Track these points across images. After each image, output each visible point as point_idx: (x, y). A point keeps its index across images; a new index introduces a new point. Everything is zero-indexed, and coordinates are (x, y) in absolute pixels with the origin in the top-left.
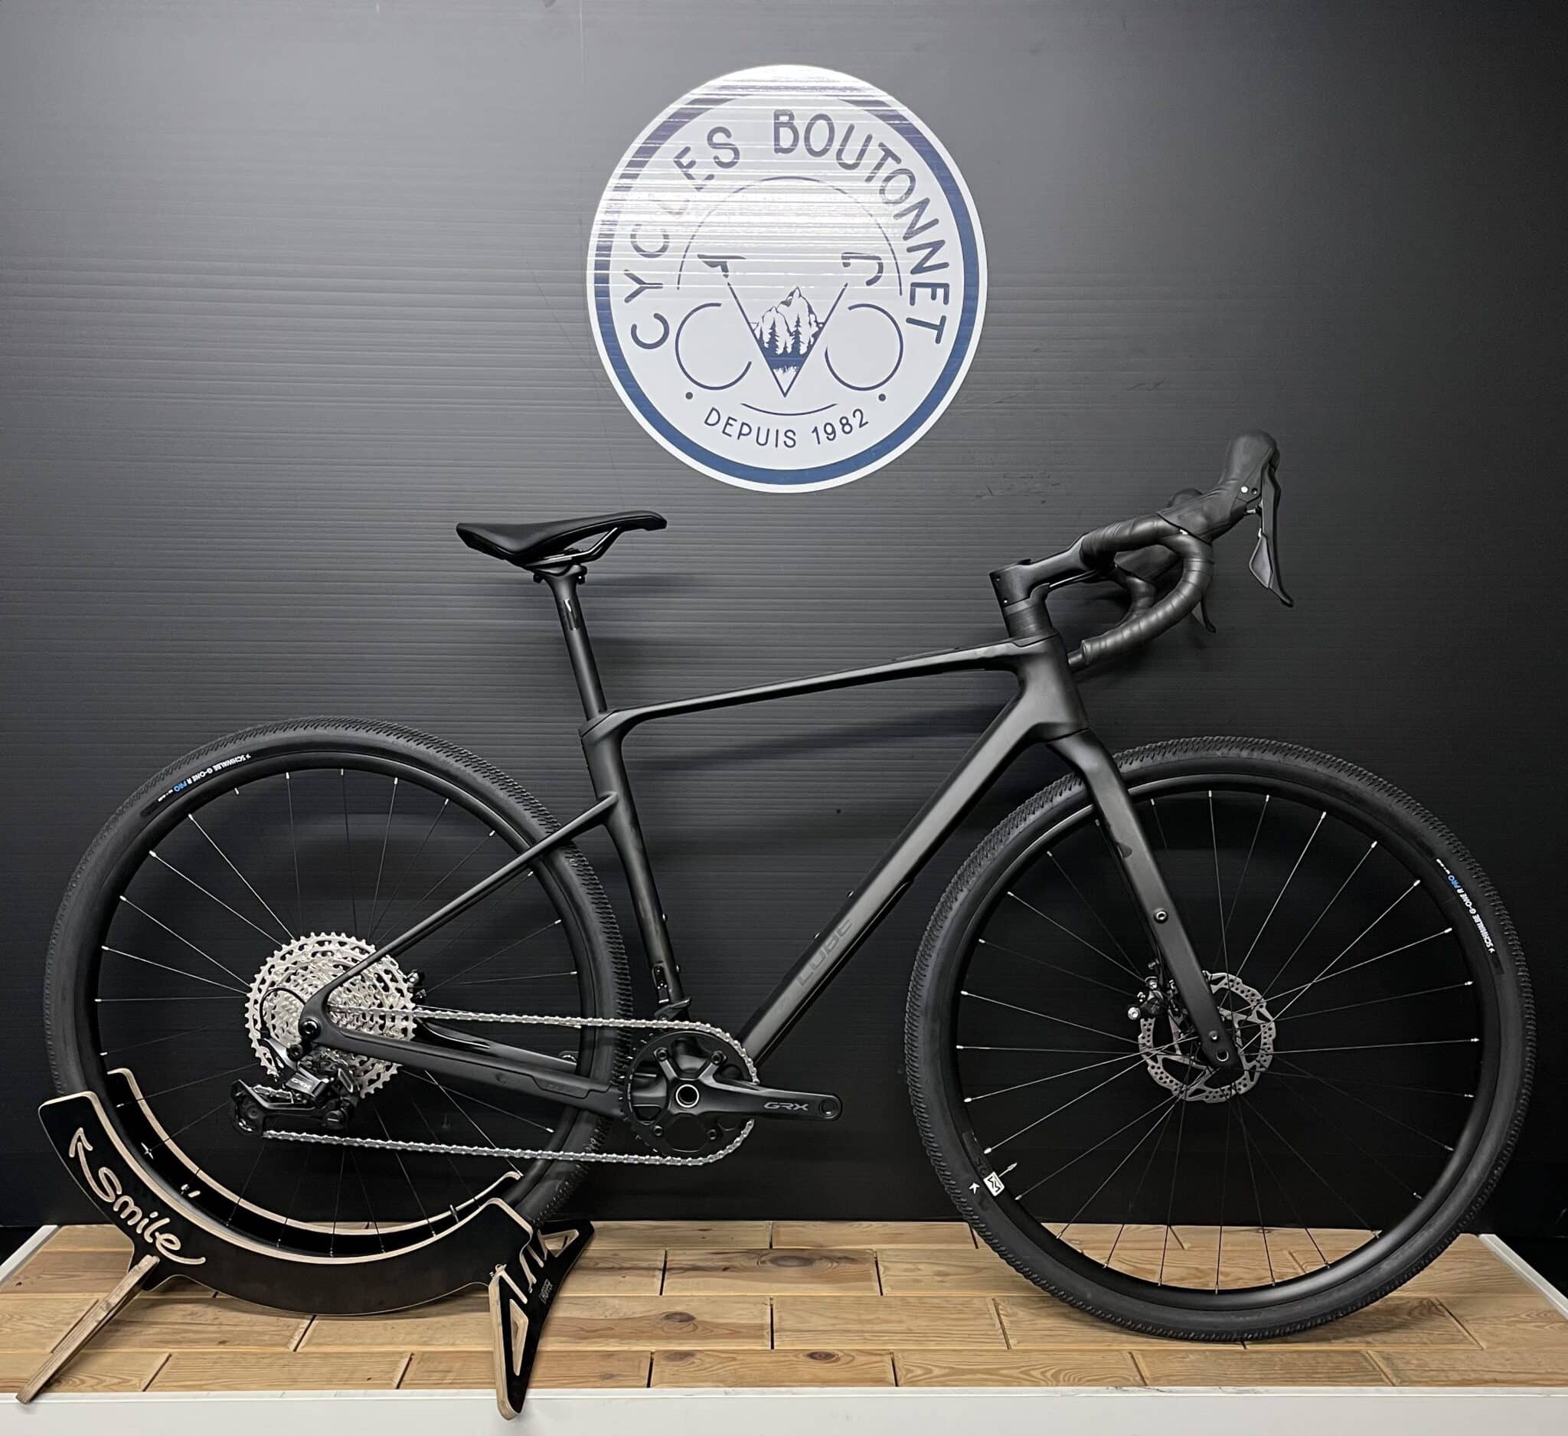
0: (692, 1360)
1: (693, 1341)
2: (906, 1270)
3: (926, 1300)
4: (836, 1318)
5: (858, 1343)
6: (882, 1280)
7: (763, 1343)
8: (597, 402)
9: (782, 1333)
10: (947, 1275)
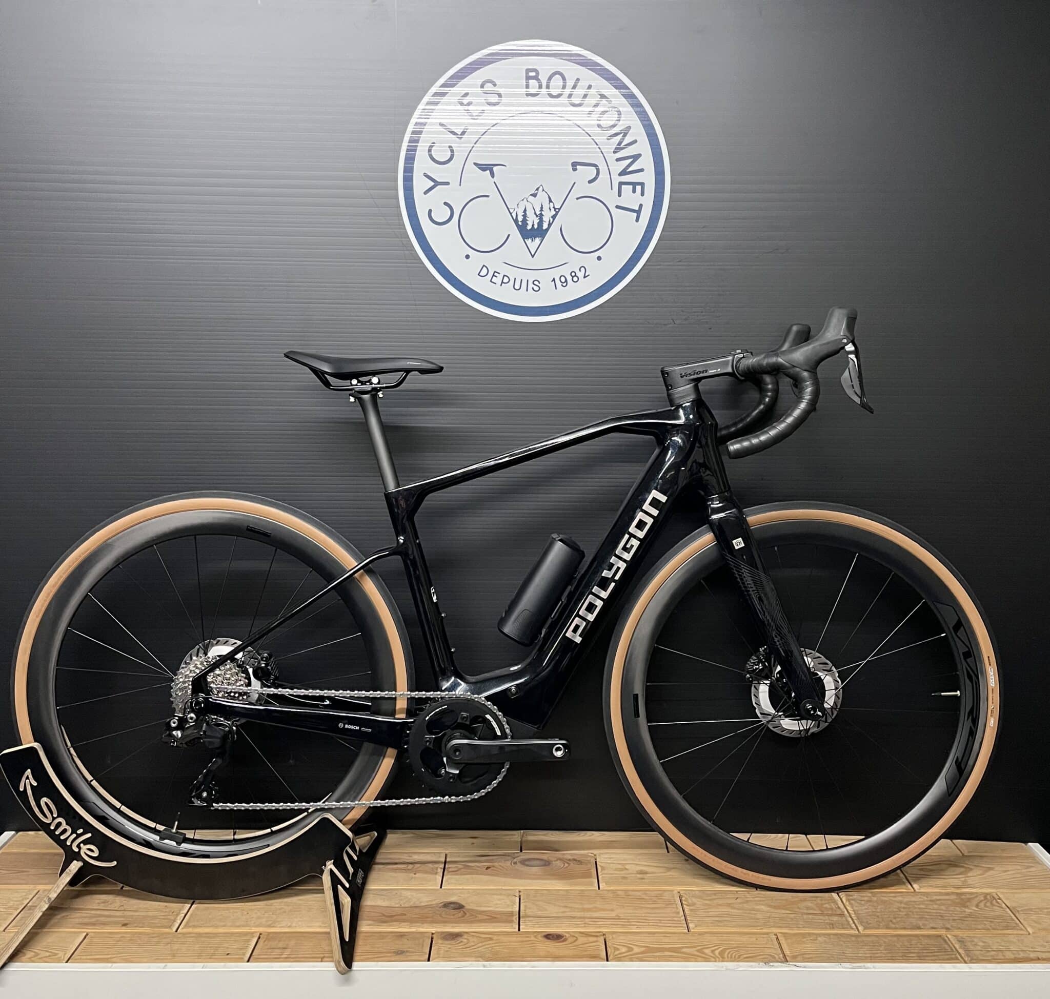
0: (461, 939)
1: (463, 925)
2: (617, 870)
3: (631, 893)
4: (565, 907)
5: (581, 927)
6: (600, 877)
7: (512, 926)
8: (404, 261)
9: (527, 919)
10: (646, 873)
